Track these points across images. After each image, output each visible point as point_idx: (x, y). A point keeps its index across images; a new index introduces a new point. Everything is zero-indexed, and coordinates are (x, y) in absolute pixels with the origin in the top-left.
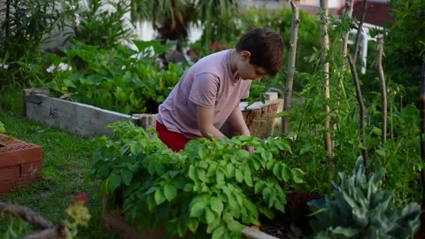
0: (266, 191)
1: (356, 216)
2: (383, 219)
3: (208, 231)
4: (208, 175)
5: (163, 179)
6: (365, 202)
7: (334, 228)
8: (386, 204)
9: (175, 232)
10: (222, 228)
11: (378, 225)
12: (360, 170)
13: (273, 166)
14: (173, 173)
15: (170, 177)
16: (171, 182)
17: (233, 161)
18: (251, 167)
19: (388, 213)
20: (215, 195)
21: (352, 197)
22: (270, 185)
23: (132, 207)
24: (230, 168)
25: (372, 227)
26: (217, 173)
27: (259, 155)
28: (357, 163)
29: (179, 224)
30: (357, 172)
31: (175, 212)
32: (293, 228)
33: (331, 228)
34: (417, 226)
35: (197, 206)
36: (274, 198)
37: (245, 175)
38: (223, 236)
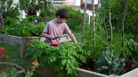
0: (81, 58)
1: (109, 63)
2: (116, 63)
3: (66, 69)
4: (65, 53)
5: (52, 55)
6: (111, 59)
7: (103, 66)
8: (116, 59)
9: (56, 70)
10: (70, 68)
11: (115, 65)
12: (108, 50)
13: (82, 51)
14: (55, 53)
15: (54, 54)
16: (55, 56)
17: (71, 49)
18: (76, 51)
19: (117, 62)
20: (68, 59)
21: (107, 58)
22: (82, 56)
23: (42, 64)
24: (71, 51)
25: (113, 66)
26: (68, 53)
27: (78, 47)
28: (107, 49)
29: (58, 68)
30: (107, 51)
31: (56, 64)
32: (88, 68)
33: (102, 67)
34: (125, 65)
35: (64, 62)
36: (83, 59)
37: (75, 53)
38: (71, 71)
